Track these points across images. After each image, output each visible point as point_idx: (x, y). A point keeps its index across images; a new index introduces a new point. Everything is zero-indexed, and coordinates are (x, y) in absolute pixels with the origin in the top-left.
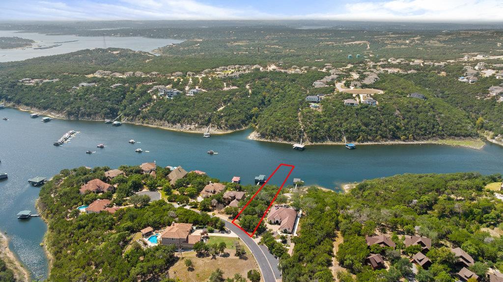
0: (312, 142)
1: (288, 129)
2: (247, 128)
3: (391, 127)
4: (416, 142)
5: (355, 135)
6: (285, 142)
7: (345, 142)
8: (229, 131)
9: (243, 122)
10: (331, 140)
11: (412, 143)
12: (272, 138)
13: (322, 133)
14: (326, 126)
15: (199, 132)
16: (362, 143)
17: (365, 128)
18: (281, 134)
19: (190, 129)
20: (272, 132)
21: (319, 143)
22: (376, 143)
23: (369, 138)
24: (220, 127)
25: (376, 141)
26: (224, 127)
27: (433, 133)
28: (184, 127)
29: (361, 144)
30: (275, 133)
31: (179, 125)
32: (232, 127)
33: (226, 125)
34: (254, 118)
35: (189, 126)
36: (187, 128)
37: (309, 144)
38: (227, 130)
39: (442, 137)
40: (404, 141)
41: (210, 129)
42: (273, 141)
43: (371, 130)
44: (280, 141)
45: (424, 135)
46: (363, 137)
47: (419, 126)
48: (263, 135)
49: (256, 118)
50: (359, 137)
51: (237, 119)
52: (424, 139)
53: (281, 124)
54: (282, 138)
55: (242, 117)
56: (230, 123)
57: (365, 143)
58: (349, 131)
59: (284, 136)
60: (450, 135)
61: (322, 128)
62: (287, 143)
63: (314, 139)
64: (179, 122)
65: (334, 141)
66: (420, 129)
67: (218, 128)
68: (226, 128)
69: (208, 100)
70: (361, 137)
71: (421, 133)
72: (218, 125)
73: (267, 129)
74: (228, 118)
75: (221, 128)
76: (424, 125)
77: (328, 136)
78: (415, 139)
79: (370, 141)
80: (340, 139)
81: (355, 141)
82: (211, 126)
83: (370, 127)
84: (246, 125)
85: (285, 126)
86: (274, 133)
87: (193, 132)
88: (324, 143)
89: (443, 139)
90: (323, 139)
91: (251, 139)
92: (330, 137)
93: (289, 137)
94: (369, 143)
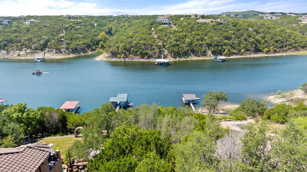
0: (175, 58)
1: (145, 44)
2: (94, 52)
3: (252, 40)
4: (277, 54)
5: (220, 48)
6: (142, 60)
7: (210, 56)
8: (72, 56)
9: (89, 46)
10: (196, 55)
11: (274, 55)
12: (126, 56)
13: (184, 48)
14: (187, 40)
15: (30, 58)
16: (229, 56)
17: (228, 41)
18: (137, 52)
19: (19, 55)
20: (125, 49)
21: (183, 59)
22: (242, 56)
23: (235, 51)
24: (59, 51)
25: (242, 55)
26: (64, 51)
27: (289, 45)
28: (11, 53)
29: (228, 58)
30: (129, 50)
31: (4, 52)
32: (75, 51)
33: (67, 49)
34: (102, 42)
35: (18, 52)
36: (14, 55)
37: (173, 60)
38: (68, 54)
39: (296, 49)
40: (266, 53)
41: (46, 54)
42: (127, 60)
43: (233, 43)
44: (137, 59)
45: (281, 47)
46: (229, 50)
47: (274, 40)
48: (114, 54)
49: (104, 42)
50: (224, 51)
51: (81, 43)
52: (283, 51)
53: (135, 40)
54: (138, 55)
55: (88, 41)
56: (72, 46)
57: (232, 57)
58: (213, 44)
59: (141, 53)
60: (303, 47)
61: (184, 43)
62: (145, 60)
63: (177, 54)
64: (4, 49)
65: (199, 56)
66: (277, 42)
67: (56, 53)
68: (67, 51)
69: (46, 27)
70: (226, 50)
71: (278, 46)
72: (57, 49)
73: (118, 48)
74: (69, 42)
75: (61, 52)
76: (278, 38)
77: (191, 51)
78: (275, 52)
79: (236, 54)
80: (204, 54)
81: (221, 54)
82: (48, 51)
83: (232, 41)
84: (93, 50)
85: (141, 42)
86: (127, 51)
87: (23, 58)
88: (188, 59)
89: (298, 50)
90: (186, 54)
91: (99, 60)
92: (193, 51)
93: (146, 54)
94: (235, 57)
